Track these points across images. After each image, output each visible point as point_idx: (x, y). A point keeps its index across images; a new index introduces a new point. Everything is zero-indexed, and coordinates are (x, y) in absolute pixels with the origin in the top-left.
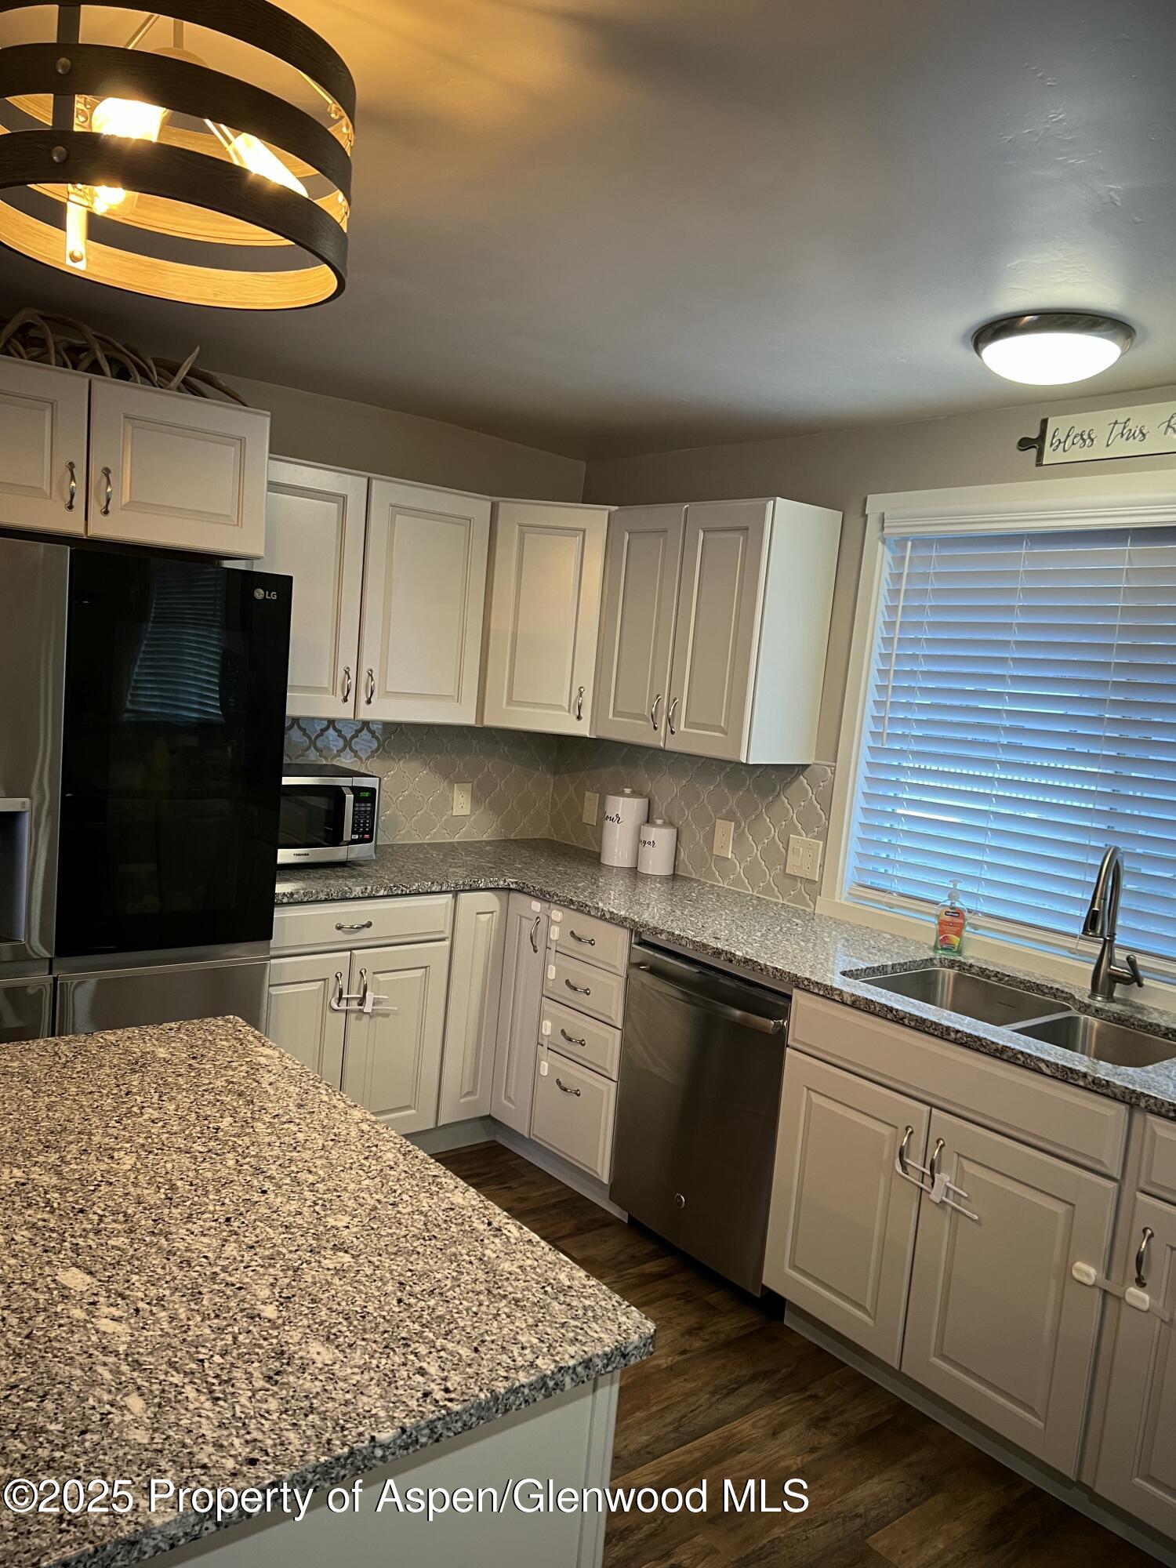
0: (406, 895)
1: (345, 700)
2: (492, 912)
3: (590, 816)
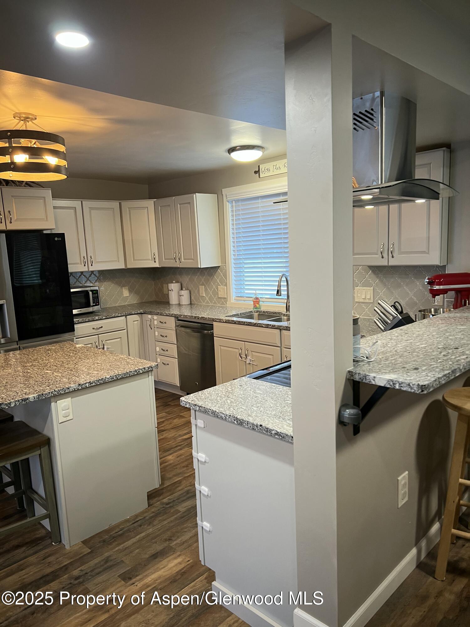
0: (111, 318)
1: (85, 266)
2: (138, 321)
3: (165, 292)
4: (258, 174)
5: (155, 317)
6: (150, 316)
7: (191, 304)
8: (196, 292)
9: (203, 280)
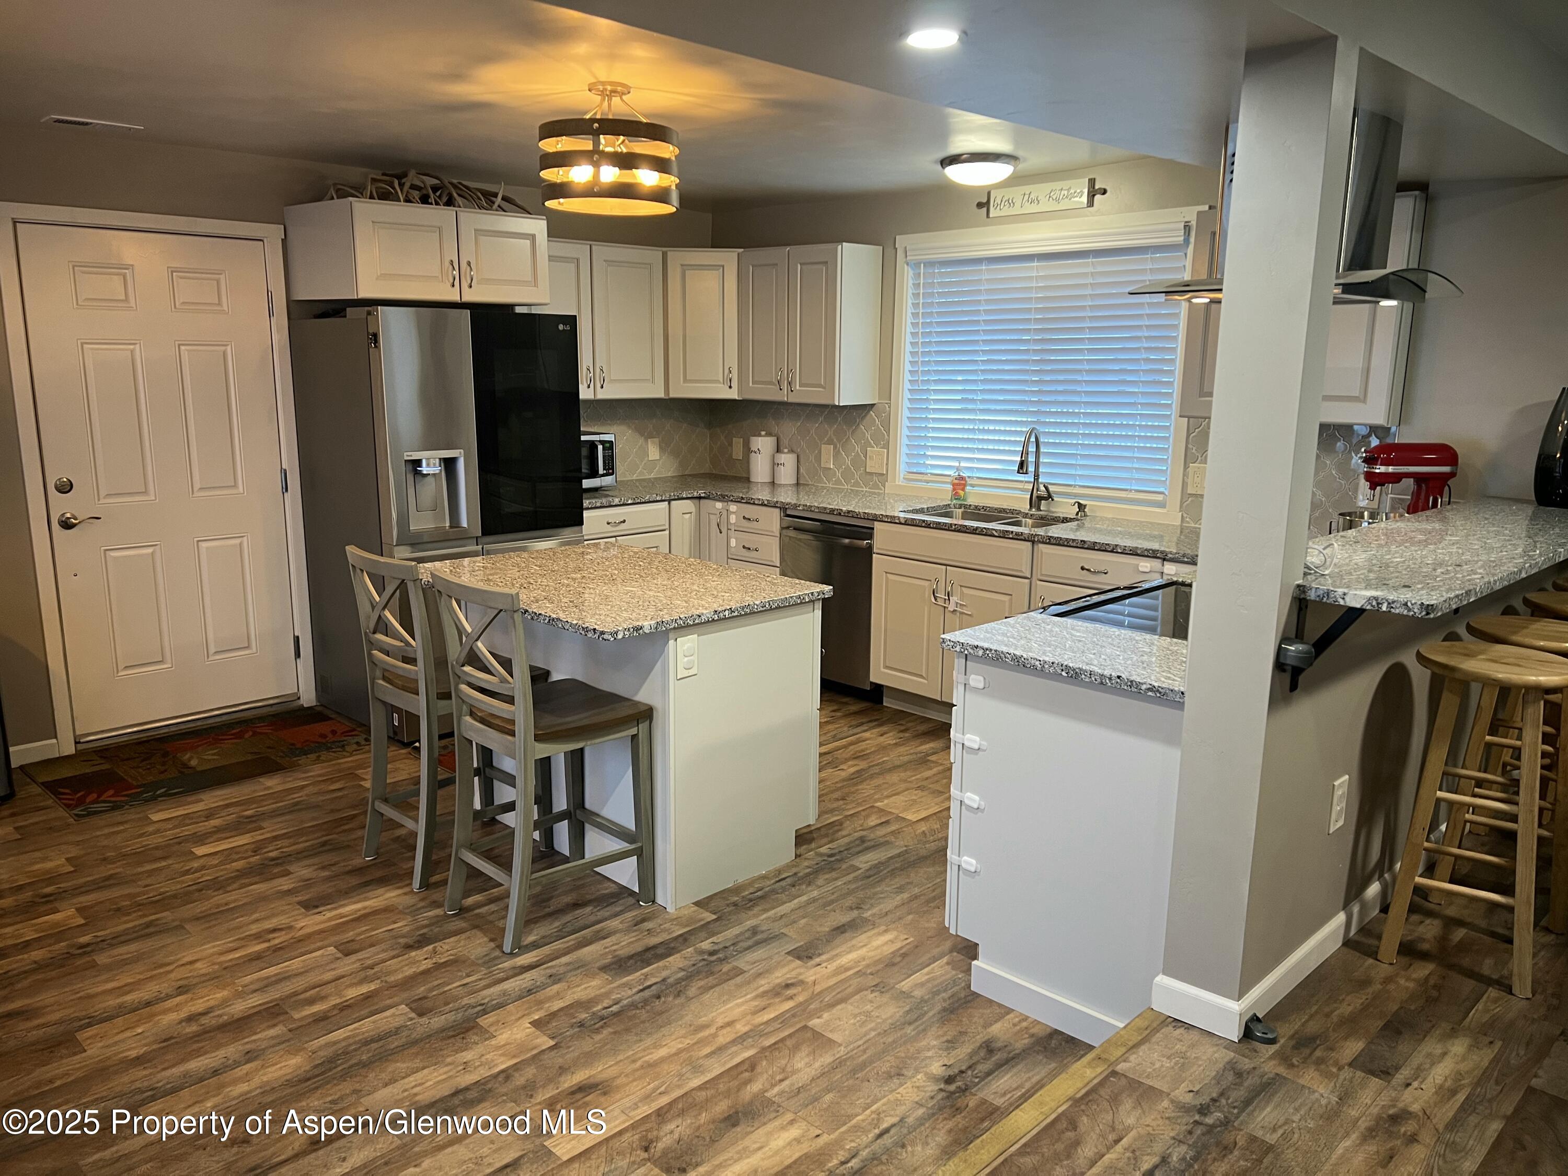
0: (644, 503)
1: (589, 387)
2: (692, 513)
3: (738, 453)
4: (985, 209)
5: (733, 507)
6: (719, 505)
7: (798, 484)
8: (812, 458)
9: (831, 433)
